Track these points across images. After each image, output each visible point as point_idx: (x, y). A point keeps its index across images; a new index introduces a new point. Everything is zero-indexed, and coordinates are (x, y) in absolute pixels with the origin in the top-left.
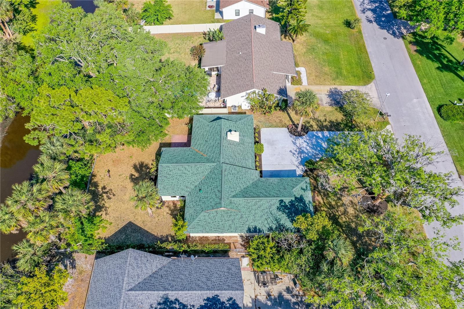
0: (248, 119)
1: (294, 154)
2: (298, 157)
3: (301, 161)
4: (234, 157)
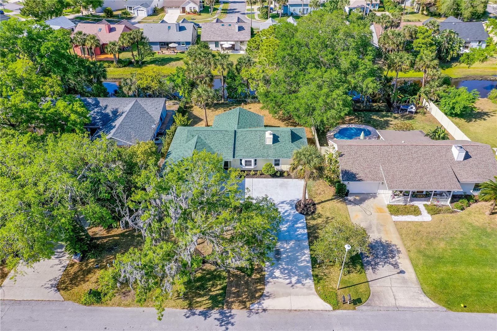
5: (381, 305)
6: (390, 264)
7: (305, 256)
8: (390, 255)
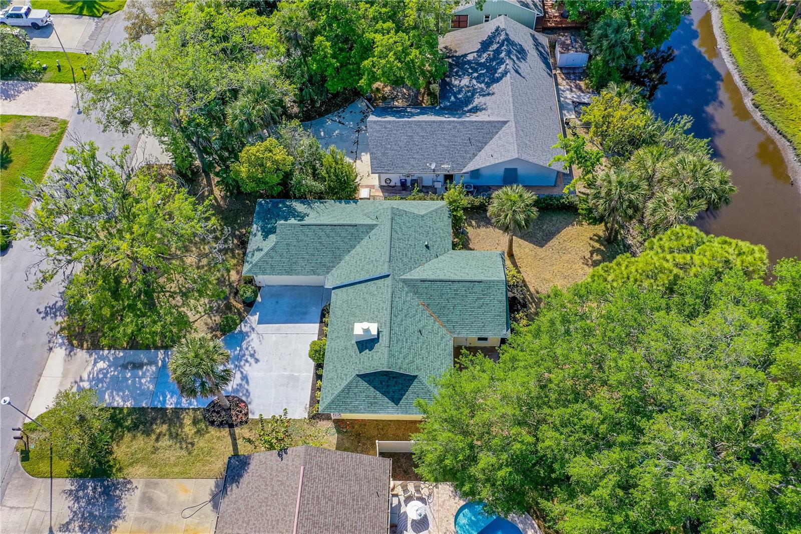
0: (332, 394)
1: (252, 356)
2: (247, 349)
3: (243, 339)
4: (367, 296)
5: (10, 486)
6: (71, 520)
7: (120, 401)
8: (86, 525)
